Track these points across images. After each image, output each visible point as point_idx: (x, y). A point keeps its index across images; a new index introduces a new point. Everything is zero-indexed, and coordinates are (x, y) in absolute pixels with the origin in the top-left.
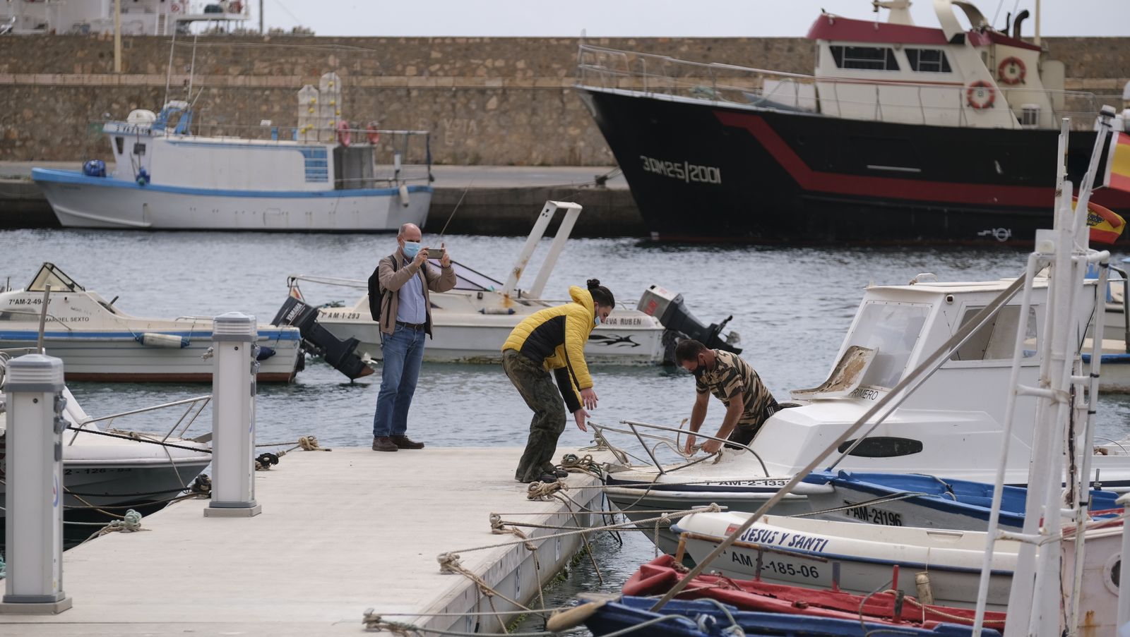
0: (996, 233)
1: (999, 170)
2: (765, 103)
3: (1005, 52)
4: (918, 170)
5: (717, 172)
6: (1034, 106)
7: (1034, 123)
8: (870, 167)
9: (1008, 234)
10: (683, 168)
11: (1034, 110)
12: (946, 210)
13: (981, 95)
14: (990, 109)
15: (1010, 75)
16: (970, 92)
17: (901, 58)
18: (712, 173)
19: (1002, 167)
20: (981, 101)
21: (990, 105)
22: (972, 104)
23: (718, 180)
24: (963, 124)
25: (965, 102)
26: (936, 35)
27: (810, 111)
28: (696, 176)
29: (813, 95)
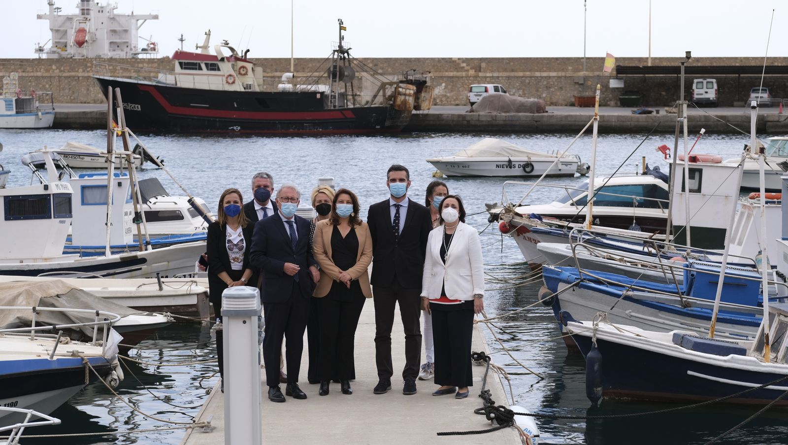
0: (235, 128)
1: (236, 105)
2: (159, 82)
3: (240, 64)
4: (208, 106)
5: (139, 106)
6: (250, 83)
7: (250, 89)
8: (191, 105)
9: (239, 128)
10: (128, 105)
11: (250, 84)
12: (217, 120)
13: (231, 79)
14: (234, 84)
15: (242, 72)
16: (227, 78)
17: (203, 66)
18: (138, 107)
19: (237, 105)
20: (231, 81)
21: (233, 82)
22: (227, 82)
23: (140, 109)
24: (223, 90)
25: (225, 82)
26: (215, 58)
27: (173, 85)
28: (133, 108)
29: (174, 79)
